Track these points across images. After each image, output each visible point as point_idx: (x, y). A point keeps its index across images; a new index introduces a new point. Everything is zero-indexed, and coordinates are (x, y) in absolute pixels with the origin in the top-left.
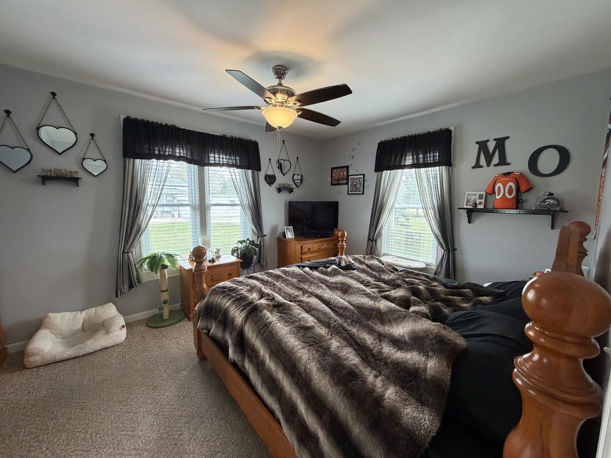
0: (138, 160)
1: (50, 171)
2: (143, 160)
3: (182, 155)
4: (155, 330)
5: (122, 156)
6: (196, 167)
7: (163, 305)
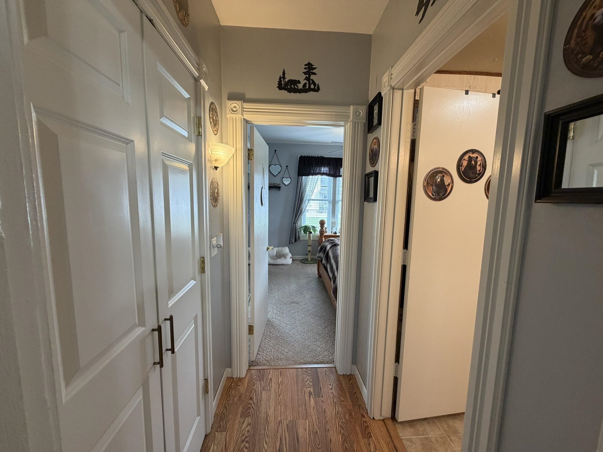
0: (304, 177)
1: (272, 184)
2: (306, 177)
3: (324, 172)
4: (303, 264)
5: (297, 174)
6: (332, 178)
7: (308, 253)
